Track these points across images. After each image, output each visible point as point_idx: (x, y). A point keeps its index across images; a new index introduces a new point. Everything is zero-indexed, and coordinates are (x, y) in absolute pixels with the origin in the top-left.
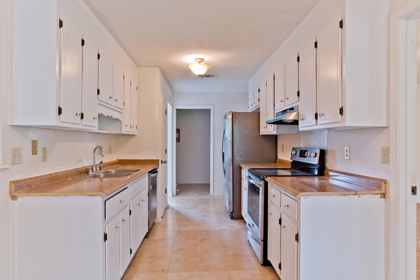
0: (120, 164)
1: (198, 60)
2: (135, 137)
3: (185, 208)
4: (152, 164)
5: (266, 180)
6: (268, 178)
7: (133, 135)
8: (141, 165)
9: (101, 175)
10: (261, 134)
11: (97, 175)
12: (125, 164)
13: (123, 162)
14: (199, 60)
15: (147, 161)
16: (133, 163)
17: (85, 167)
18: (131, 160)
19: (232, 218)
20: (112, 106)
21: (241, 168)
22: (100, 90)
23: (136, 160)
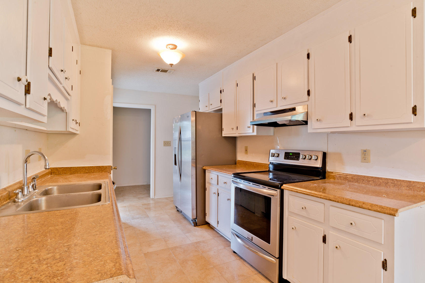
0: (53, 174)
1: (169, 46)
2: (77, 137)
3: (133, 218)
4: (102, 172)
5: (282, 187)
6: (284, 185)
7: (74, 134)
8: (85, 174)
9: (41, 200)
10: (223, 135)
11: (33, 201)
12: (61, 173)
13: (58, 171)
14: (171, 47)
15: (94, 168)
16: (74, 172)
17: (5, 189)
18: (71, 168)
19: (196, 225)
20: (62, 85)
21: (204, 171)
22: (53, 49)
23: (77, 167)
